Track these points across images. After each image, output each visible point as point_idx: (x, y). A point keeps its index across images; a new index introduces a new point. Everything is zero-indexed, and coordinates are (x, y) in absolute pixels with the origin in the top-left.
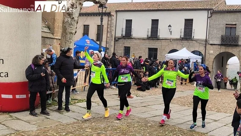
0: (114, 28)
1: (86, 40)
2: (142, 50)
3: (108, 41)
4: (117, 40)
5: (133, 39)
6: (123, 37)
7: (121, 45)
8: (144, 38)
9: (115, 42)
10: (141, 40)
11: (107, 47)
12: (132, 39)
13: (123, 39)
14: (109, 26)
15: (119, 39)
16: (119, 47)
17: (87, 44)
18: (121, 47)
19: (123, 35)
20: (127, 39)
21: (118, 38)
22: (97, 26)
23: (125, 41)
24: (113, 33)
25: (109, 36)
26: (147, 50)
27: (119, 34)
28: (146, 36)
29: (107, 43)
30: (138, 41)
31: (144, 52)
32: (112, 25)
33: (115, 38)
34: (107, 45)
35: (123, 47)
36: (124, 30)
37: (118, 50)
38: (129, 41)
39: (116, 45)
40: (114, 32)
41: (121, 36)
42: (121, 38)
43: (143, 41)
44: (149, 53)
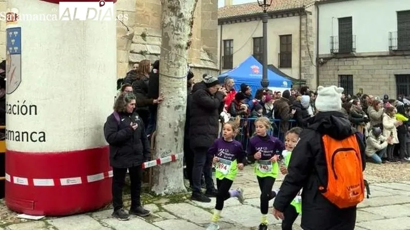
0: (313, 39)
2: (382, 80)
3: (303, 66)
4: (322, 64)
5: (357, 59)
6: (335, 56)
7: (331, 72)
8: (383, 54)
9: (318, 67)
10: (376, 58)
11: (303, 78)
12: (356, 57)
13: (334, 60)
14: (303, 36)
15: (327, 59)
16: (328, 77)
17: (255, 75)
18: (332, 76)
19: (335, 51)
20: (345, 59)
21: (324, 59)
22: (278, 38)
23: (340, 63)
24: (313, 48)
25: (303, 55)
26: (393, 80)
27: (325, 51)
28: (385, 49)
29: (302, 70)
30: (369, 62)
31: (387, 85)
32: (309, 33)
33: (318, 59)
34: (302, 74)
35: (337, 77)
36: (336, 39)
38: (348, 62)
39: (321, 72)
40: (315, 47)
41: (329, 53)
42: (331, 58)
43: (382, 61)
44: (397, 86)
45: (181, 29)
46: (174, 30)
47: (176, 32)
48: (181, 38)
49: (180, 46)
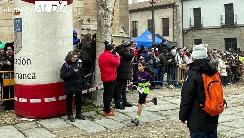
0: (180, 20)
1: (148, 36)
2: (217, 41)
3: (175, 34)
4: (185, 33)
5: (204, 30)
6: (192, 29)
7: (190, 38)
8: (218, 27)
9: (183, 35)
10: (214, 29)
11: (175, 41)
12: (203, 29)
13: (192, 31)
14: (175, 18)
15: (188, 31)
16: (189, 40)
17: (149, 40)
18: (191, 40)
19: (192, 26)
20: (197, 31)
21: (186, 30)
22: (162, 20)
23: (195, 33)
24: (180, 25)
25: (175, 29)
26: (223, 41)
27: (187, 26)
28: (219, 25)
29: (175, 37)
30: (211, 32)
31: (220, 44)
32: (178, 17)
33: (183, 31)
34: (175, 39)
35: (193, 40)
36: (193, 20)
37: (187, 44)
38: (199, 32)
39: (185, 38)
40: (181, 24)
41: (189, 27)
42: (190, 30)
43: (217, 31)
44: (226, 45)
45: (107, 17)
46: (104, 17)
47: (105, 18)
48: (107, 22)
49: (107, 26)
